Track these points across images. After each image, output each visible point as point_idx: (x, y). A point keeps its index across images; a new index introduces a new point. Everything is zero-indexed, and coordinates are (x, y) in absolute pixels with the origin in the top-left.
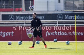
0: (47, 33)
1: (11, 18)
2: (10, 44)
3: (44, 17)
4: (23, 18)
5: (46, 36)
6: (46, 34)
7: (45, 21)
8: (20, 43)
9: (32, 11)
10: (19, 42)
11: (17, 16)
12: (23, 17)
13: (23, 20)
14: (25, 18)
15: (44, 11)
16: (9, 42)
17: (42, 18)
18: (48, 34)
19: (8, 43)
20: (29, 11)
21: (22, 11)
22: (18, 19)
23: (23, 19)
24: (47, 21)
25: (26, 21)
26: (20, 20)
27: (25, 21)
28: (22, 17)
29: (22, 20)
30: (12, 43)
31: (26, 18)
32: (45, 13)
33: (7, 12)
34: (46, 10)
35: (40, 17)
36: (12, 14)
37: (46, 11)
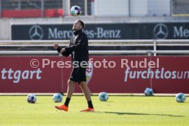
0: (127, 72)
1: (36, 33)
2: (32, 101)
3: (119, 32)
4: (66, 34)
5: (126, 80)
6: (125, 74)
7: (123, 43)
8: (59, 97)
9: (90, 16)
10: (56, 95)
11: (50, 30)
12: (65, 32)
13: (67, 39)
14: (71, 34)
15: (120, 17)
16: (31, 95)
17: (116, 34)
18: (129, 74)
19: (27, 97)
21: (63, 17)
22: (53, 36)
23: (65, 37)
24: (127, 43)
26: (58, 39)
28: (63, 30)
29: (63, 39)
30: (37, 97)
32: (121, 21)
33: (25, 20)
34: (126, 13)
35: (111, 32)
36: (37, 25)
37: (124, 17)
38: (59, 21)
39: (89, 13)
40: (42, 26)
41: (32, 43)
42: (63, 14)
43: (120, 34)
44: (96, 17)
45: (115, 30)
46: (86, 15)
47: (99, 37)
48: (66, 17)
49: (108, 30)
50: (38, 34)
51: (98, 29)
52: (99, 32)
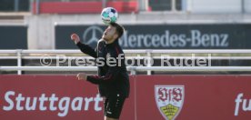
0: (238, 101)
1: (94, 39)
3: (226, 37)
4: (142, 40)
5: (236, 113)
7: (232, 55)
9: (180, 12)
12: (140, 37)
13: (143, 47)
14: (149, 40)
15: (227, 14)
17: (221, 40)
20: (166, 12)
21: (137, 13)
23: (139, 45)
24: (238, 55)
25: (154, 51)
27: (149, 51)
28: (136, 34)
29: (136, 48)
31: (153, 40)
32: (230, 21)
33: (76, 17)
35: (212, 36)
36: (97, 25)
37: (234, 14)
38: (130, 20)
39: (179, 8)
42: (138, 7)
43: (227, 40)
44: (189, 14)
45: (219, 34)
46: (174, 10)
47: (193, 44)
48: (141, 13)
49: (209, 34)
51: (193, 32)
52: (194, 38)
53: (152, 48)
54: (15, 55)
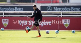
1: (49, 9)
2: (48, 33)
3: (79, 8)
4: (60, 9)
8: (57, 32)
10: (56, 31)
11: (54, 8)
13: (60, 11)
15: (80, 3)
16: (47, 31)
19: (46, 32)
20: (66, 3)
21: (59, 3)
22: (55, 10)
23: (59, 10)
26: (57, 11)
29: (59, 11)
30: (50, 32)
31: (63, 9)
32: (80, 5)
33: (45, 4)
35: (76, 8)
36: (50, 6)
38: (58, 5)
39: (69, 2)
40: (52, 6)
41: (48, 12)
42: (59, 2)
43: (80, 9)
44: (71, 3)
45: (78, 8)
46: (67, 3)
47: (72, 10)
48: (60, 3)
50: (50, 9)
51: (72, 7)
52: (72, 9)
53: (62, 11)
54: (32, 12)
